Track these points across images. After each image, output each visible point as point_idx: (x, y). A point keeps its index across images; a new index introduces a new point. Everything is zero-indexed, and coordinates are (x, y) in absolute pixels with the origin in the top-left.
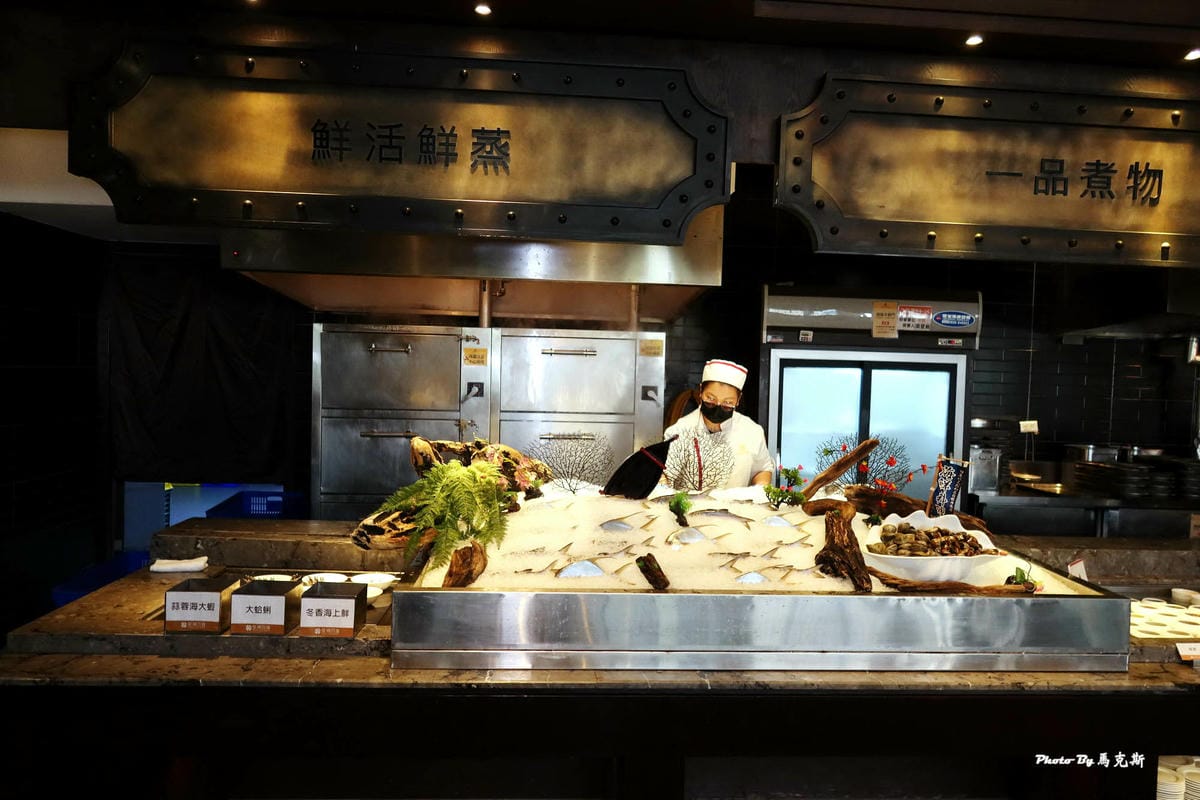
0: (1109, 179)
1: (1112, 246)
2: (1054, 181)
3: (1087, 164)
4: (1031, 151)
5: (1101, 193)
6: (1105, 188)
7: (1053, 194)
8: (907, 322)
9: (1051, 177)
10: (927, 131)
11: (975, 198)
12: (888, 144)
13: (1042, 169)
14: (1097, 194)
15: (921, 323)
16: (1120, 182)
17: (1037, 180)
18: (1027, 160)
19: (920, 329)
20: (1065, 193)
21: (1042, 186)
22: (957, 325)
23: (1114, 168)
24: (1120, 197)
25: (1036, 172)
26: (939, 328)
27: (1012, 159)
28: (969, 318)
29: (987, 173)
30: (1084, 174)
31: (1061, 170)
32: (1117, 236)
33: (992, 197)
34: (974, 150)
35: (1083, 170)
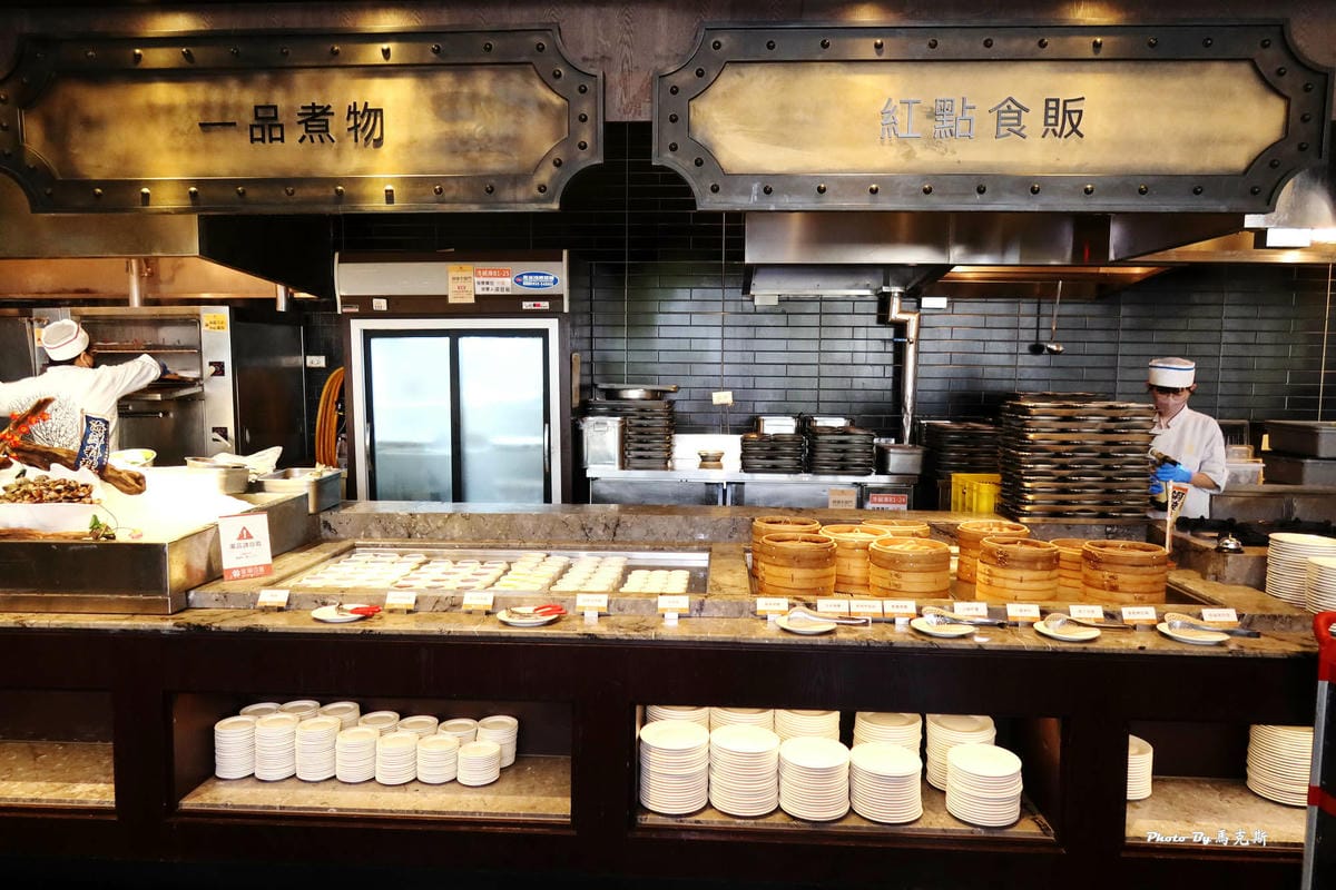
0: (327, 121)
1: (333, 193)
2: (271, 127)
3: (303, 108)
4: (243, 98)
5: (320, 136)
6: (323, 131)
7: (271, 142)
8: (485, 286)
9: (266, 124)
10: (135, 86)
11: (192, 150)
12: (98, 101)
13: (257, 118)
14: (316, 137)
15: (500, 286)
16: (339, 124)
17: (252, 127)
18: (239, 108)
19: (500, 293)
20: (282, 139)
21: (258, 135)
22: (540, 287)
23: (330, 111)
24: (340, 141)
25: (250, 120)
26: (520, 290)
27: (224, 107)
28: (552, 278)
29: (200, 124)
30: (300, 119)
31: (276, 118)
32: (336, 181)
33: (208, 149)
34: (184, 102)
35: (299, 114)
